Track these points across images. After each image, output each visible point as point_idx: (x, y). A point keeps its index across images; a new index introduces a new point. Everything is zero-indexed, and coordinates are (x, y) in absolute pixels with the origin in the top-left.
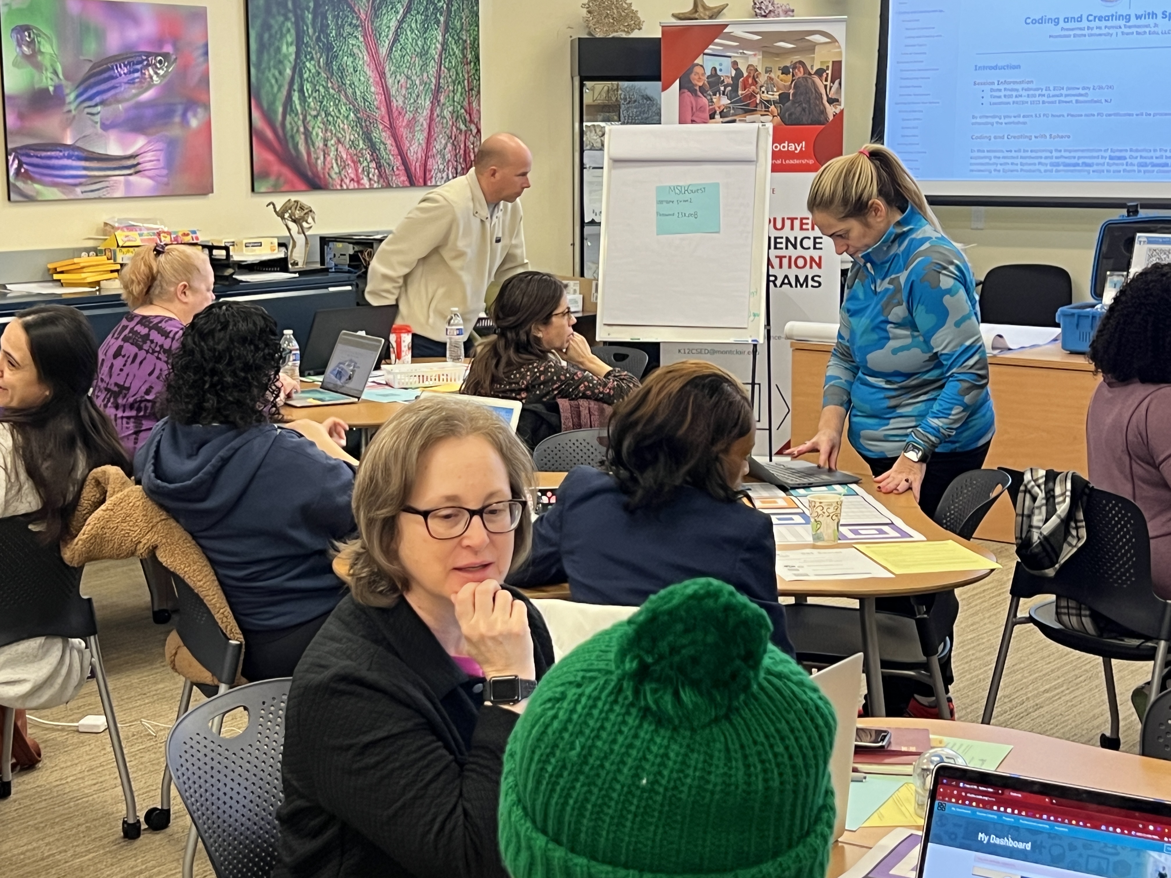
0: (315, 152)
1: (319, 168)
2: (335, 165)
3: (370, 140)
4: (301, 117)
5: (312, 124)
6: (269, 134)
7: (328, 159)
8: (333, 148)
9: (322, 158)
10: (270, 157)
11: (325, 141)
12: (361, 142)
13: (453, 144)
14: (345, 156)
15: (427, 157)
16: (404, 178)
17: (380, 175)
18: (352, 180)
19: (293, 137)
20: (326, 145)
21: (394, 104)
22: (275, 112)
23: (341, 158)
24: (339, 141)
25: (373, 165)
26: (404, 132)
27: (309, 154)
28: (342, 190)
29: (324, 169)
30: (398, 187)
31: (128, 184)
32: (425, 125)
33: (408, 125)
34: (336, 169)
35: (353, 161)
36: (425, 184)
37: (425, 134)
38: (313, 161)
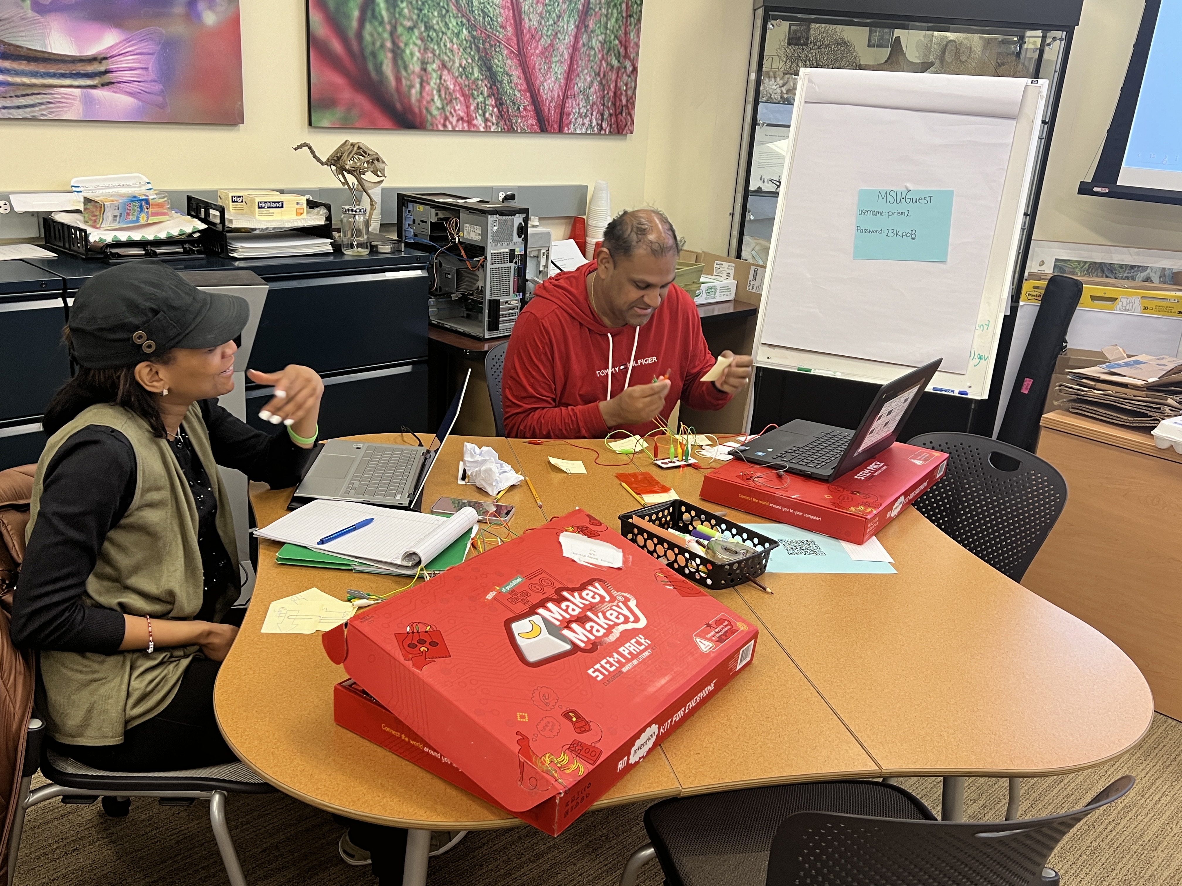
0: (407, 79)
1: (413, 100)
2: (436, 98)
3: (489, 69)
4: (388, 27)
5: (404, 38)
6: (337, 46)
7: (427, 88)
8: (434, 75)
9: (418, 86)
10: (338, 80)
11: (424, 64)
12: (476, 70)
13: (601, 83)
14: (452, 87)
15: (565, 97)
16: (532, 121)
17: (501, 116)
18: (462, 119)
19: (374, 54)
20: (425, 70)
21: (526, 23)
22: (348, 17)
23: (447, 88)
24: (444, 66)
25: (491, 101)
26: (536, 61)
27: (398, 79)
28: (445, 130)
29: (419, 101)
30: (523, 132)
31: (88, 102)
32: (566, 56)
33: (542, 53)
34: (438, 103)
35: (463, 95)
36: (560, 131)
37: (566, 67)
38: (405, 89)
